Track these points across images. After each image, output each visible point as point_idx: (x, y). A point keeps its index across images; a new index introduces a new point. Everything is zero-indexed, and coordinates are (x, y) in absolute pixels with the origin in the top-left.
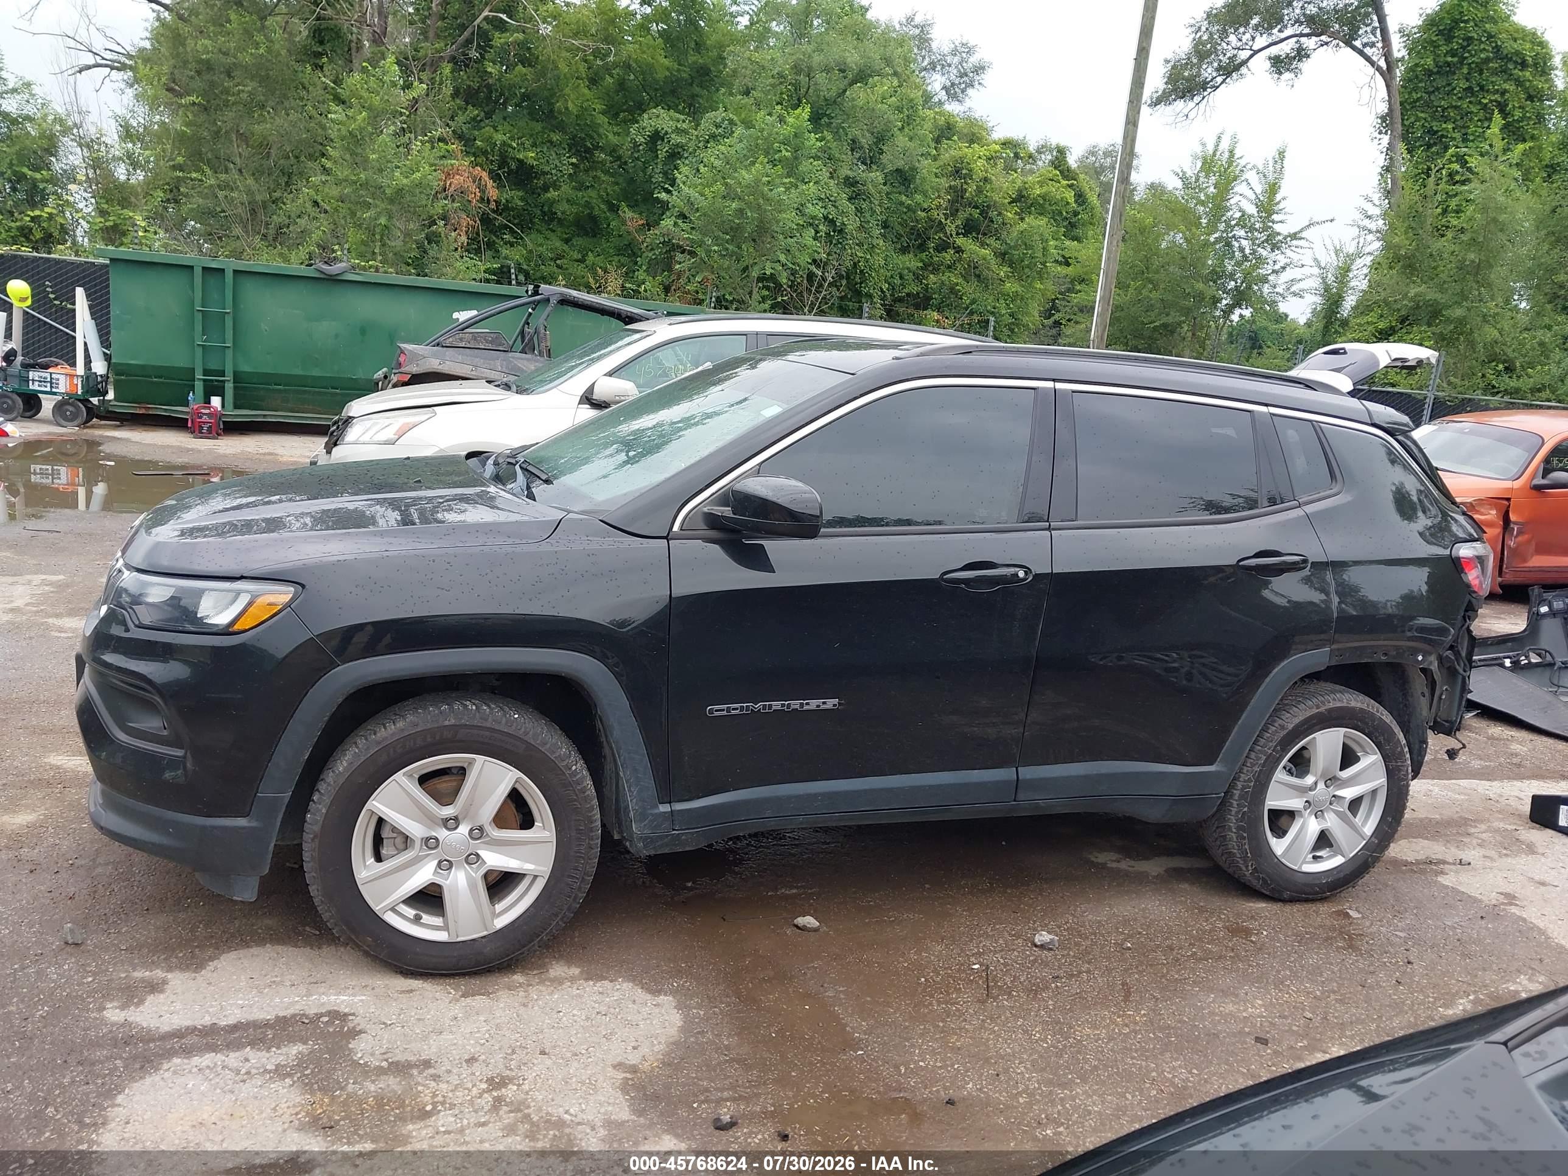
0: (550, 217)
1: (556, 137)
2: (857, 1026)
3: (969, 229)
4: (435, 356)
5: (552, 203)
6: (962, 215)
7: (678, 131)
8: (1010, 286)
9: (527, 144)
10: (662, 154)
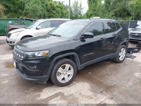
0: (11, 11)
1: (11, 3)
2: (102, 81)
3: (53, 9)
4: (13, 26)
5: (11, 9)
6: (52, 8)
7: (24, 1)
8: (58, 15)
9: (8, 3)
10: (22, 4)
